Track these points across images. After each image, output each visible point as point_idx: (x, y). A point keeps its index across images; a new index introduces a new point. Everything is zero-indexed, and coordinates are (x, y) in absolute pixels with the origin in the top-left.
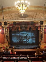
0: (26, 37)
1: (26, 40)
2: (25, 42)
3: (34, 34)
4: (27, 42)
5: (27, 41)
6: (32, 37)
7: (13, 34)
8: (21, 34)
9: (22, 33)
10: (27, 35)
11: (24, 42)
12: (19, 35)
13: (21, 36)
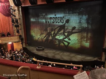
1: (61, 38)
4: (66, 44)
5: (66, 40)
6: (81, 31)
7: (32, 20)
8: (51, 18)
9: (52, 16)
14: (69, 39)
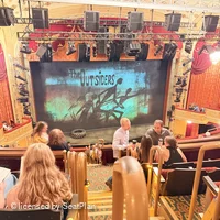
0: (112, 91)
2: (108, 113)
3: (146, 78)
4: (118, 115)
10: (120, 81)
11: (103, 116)
12: (78, 82)
13: (89, 90)
14: (123, 107)
